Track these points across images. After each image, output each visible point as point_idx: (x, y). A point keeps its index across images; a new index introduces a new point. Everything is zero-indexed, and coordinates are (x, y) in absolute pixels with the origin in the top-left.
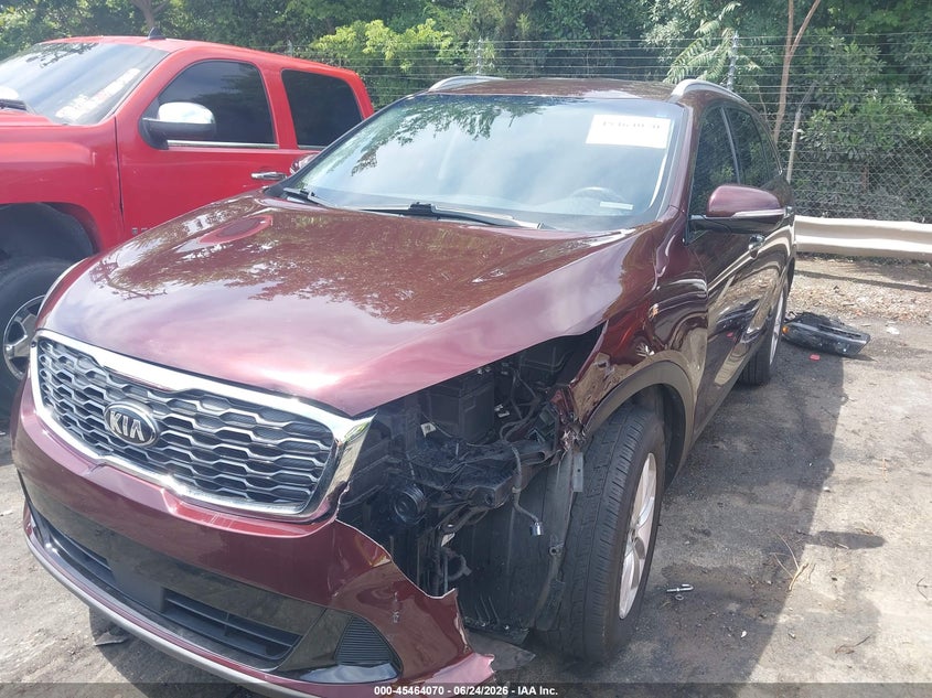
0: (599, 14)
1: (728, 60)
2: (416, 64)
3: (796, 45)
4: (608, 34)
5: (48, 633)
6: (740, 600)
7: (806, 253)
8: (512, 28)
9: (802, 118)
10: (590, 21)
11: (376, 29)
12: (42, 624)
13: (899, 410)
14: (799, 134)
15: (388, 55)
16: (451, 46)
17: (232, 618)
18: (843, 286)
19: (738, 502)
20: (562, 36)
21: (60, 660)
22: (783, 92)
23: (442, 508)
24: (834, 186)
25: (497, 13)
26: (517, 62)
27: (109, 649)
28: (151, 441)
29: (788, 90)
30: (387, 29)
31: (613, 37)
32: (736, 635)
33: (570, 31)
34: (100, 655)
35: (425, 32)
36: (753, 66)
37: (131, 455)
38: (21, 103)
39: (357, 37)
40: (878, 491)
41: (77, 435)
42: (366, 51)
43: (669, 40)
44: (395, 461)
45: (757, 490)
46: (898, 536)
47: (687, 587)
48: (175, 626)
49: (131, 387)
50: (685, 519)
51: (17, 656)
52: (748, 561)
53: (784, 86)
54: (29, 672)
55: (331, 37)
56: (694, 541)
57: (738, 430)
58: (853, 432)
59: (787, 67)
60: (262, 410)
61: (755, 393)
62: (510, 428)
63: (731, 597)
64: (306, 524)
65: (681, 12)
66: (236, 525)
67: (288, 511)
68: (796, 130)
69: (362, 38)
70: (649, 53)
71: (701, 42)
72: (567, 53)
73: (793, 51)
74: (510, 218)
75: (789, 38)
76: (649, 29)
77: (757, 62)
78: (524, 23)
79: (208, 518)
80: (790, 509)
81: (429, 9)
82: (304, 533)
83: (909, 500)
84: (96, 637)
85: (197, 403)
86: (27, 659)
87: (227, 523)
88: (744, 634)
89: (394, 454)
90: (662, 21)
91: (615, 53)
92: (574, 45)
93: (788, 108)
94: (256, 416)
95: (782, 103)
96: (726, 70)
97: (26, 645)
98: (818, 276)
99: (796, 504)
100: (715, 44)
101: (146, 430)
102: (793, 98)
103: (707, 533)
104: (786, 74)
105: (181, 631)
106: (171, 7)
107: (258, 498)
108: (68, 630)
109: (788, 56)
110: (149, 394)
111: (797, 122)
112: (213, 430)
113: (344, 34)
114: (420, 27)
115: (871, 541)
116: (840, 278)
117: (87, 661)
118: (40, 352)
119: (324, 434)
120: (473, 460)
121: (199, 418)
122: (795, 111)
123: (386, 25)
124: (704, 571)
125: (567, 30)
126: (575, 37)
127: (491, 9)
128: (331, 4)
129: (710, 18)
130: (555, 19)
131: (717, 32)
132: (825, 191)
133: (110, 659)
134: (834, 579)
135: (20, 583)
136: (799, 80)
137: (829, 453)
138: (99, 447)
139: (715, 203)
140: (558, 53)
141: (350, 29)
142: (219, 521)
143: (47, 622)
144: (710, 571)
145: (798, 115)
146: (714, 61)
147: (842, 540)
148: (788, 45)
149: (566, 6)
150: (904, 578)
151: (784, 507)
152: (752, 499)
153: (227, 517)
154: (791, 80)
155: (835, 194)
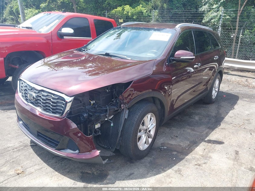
0: (187, 3)
1: (221, 16)
2: (137, 17)
3: (241, 12)
4: (189, 8)
5: (21, 142)
6: (178, 152)
7: (242, 70)
8: (162, 7)
9: (242, 32)
10: (184, 5)
11: (127, 8)
12: (20, 140)
13: (247, 112)
14: (241, 37)
15: (130, 14)
16: (146, 12)
17: (49, 138)
18: (249, 80)
19: (189, 131)
20: (176, 9)
21: (22, 147)
22: (237, 25)
23: (93, 119)
24: (251, 51)
25: (159, 3)
26: (164, 16)
27: (32, 146)
28: (34, 100)
29: (239, 24)
30: (130, 7)
31: (191, 9)
32: (172, 159)
33: (179, 8)
34: (30, 147)
35: (140, 8)
36: (228, 17)
37: (32, 103)
38: (32, 28)
39: (122, 10)
40: (229, 131)
41: (24, 99)
42: (124, 13)
43: (206, 10)
44: (83, 108)
45: (196, 128)
46: (228, 142)
47: (165, 148)
48: (39, 139)
49: (32, 89)
50: (173, 133)
51: (15, 145)
52: (184, 144)
53: (237, 23)
54: (16, 149)
55: (116, 10)
56: (172, 138)
57: (198, 114)
58: (231, 117)
59: (238, 18)
60: (54, 95)
61: (208, 106)
62: (112, 103)
63: (175, 151)
64: (61, 118)
65: (209, 2)
66: (49, 118)
67: (57, 115)
68: (241, 35)
69: (123, 10)
70: (200, 14)
71: (214, 10)
72: (178, 14)
73: (240, 13)
74: (126, 57)
75: (239, 9)
76: (201, 7)
77: (229, 16)
78: (165, 5)
79: (44, 116)
80: (202, 134)
81: (141, 2)
82: (59, 120)
83: (236, 134)
84: (30, 144)
85: (43, 92)
86: (16, 146)
87: (47, 117)
88: (174, 159)
89: (84, 107)
90: (204, 5)
91: (192, 14)
92: (180, 12)
93: (239, 29)
94: (52, 96)
95: (237, 28)
96: (220, 18)
97: (17, 144)
98: (242, 76)
99: (205, 133)
100: (218, 11)
101: (34, 98)
102: (240, 26)
103: (177, 137)
104: (238, 20)
105: (40, 140)
106: (80, 2)
107: (53, 113)
108: (25, 142)
109: (239, 14)
110: (35, 90)
111: (241, 33)
112: (45, 98)
113: (119, 9)
114: (138, 7)
115: (220, 143)
116: (249, 77)
117: (27, 148)
118: (20, 82)
119: (64, 100)
120: (99, 109)
121: (43, 95)
122: (241, 30)
123: (130, 6)
124: (171, 145)
125: (177, 8)
126: (180, 9)
127: (157, 2)
128: (117, 1)
129: (217, 4)
130: (174, 4)
131: (218, 8)
132: (249, 53)
133: (32, 148)
134: (205, 150)
135: (18, 132)
136: (242, 21)
137: (221, 122)
138: (28, 102)
139: (177, 55)
140: (175, 14)
141: (121, 8)
142: (46, 117)
143: (22, 140)
144: (173, 145)
145: (241, 31)
146: (217, 16)
147: (212, 142)
148: (239, 12)
149: (178, 1)
150: (224, 152)
151: (201, 133)
152: (193, 130)
153: (47, 116)
154: (240, 21)
155: (251, 54)
